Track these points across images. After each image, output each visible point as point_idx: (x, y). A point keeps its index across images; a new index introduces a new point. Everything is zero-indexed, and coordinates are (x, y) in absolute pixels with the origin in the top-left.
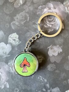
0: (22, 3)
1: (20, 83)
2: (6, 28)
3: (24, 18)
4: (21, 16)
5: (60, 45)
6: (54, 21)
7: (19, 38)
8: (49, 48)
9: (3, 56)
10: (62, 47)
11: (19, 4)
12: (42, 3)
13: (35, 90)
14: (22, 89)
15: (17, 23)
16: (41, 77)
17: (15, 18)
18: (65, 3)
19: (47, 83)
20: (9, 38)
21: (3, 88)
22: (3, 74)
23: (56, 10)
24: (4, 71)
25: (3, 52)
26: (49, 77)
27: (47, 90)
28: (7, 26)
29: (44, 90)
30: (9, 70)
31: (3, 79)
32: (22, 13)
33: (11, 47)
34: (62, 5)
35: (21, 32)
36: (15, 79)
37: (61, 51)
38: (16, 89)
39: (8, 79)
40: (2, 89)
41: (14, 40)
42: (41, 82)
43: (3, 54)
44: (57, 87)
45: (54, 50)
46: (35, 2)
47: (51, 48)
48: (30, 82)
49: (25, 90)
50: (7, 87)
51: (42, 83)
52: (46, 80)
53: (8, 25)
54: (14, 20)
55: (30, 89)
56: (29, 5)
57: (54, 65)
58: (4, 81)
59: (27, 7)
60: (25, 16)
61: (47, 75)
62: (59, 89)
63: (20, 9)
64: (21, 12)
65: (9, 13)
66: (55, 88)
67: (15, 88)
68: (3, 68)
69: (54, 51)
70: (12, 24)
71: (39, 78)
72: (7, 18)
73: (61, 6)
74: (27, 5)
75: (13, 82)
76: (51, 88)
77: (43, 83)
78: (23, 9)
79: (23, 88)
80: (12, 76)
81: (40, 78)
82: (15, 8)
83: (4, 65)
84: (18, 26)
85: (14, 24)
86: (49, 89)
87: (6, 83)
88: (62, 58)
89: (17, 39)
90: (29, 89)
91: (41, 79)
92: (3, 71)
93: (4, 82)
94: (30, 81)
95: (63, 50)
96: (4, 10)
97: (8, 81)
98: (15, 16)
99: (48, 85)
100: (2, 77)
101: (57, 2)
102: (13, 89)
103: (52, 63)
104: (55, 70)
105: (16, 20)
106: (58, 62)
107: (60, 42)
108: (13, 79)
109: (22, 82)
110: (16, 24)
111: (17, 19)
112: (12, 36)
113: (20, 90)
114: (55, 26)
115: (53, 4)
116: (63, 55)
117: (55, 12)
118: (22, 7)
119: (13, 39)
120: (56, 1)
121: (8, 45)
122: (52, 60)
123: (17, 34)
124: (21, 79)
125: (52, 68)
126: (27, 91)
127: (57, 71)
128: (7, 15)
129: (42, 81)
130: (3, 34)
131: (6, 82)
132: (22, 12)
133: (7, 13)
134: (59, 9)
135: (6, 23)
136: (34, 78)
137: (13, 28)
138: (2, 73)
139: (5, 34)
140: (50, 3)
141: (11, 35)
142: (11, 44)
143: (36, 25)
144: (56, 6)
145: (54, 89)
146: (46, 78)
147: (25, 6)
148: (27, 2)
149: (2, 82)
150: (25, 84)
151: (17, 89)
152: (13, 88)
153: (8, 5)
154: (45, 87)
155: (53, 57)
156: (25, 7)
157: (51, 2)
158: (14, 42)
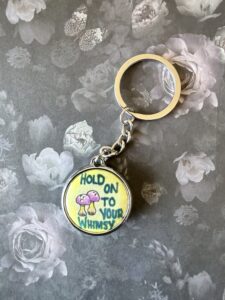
0: (100, 38)
1: (98, 261)
2: (58, 107)
3: (106, 80)
4: (99, 75)
5: (209, 154)
6: (191, 88)
7: (94, 135)
8: (178, 162)
9: (50, 186)
10: (213, 157)
11: (93, 42)
12: (155, 39)
13: (143, 282)
14: (105, 279)
15: (88, 95)
16: (157, 243)
17: (83, 80)
18: (218, 38)
19: (176, 261)
20: (68, 136)
21: (52, 278)
22: (50, 237)
23: (195, 55)
24: (54, 228)
25: (51, 176)
26: (179, 243)
27: (174, 280)
28: (61, 101)
29: (167, 280)
30: (66, 226)
31: (50, 251)
32: (101, 65)
33: (72, 159)
34: (212, 44)
35: (98, 119)
36: (83, 251)
37: (213, 168)
38: (87, 279)
39: (65, 249)
40: (49, 280)
41: (82, 141)
42: (157, 257)
43: (49, 181)
44: (204, 272)
45: (192, 165)
46: (137, 37)
47: (185, 162)
48: (126, 259)
49: (113, 281)
50: (61, 274)
51: (162, 259)
52: (171, 253)
53: (64, 100)
54: (81, 86)
55: (127, 278)
56: (120, 44)
57: (194, 209)
58: (52, 255)
59: (115, 48)
60: (110, 73)
61: (174, 238)
62: (208, 277)
63: (96, 54)
64: (100, 63)
65: (65, 67)
66: (197, 274)
67: (84, 276)
68: (52, 218)
69: (193, 170)
70: (73, 95)
71: (151, 246)
72: (60, 80)
73: (209, 47)
74: (114, 43)
75: (79, 259)
76: (187, 275)
77: (163, 262)
78: (104, 54)
79: (108, 277)
80: (76, 241)
81: (155, 245)
82: (82, 53)
83: (53, 212)
84: (91, 102)
85: (80, 97)
86: (182, 278)
87: (58, 261)
88: (214, 188)
89: (89, 139)
90: (124, 278)
91: (159, 249)
92: (50, 230)
93: (55, 260)
94: (126, 255)
95: (217, 167)
96: (53, 58)
97: (64, 257)
98: (83, 73)
99: (177, 267)
100: (47, 244)
101: (198, 34)
102: (80, 280)
103: (189, 204)
104: (196, 223)
105: (85, 85)
106: (203, 199)
107: (208, 145)
108: (78, 251)
109: (105, 258)
110: (86, 96)
111: (89, 81)
112: (75, 131)
113: (98, 283)
114: (193, 100)
115: (186, 41)
116: (217, 179)
117: (193, 62)
118: (100, 50)
119: (78, 137)
120: (193, 33)
121: (63, 154)
122: (188, 194)
123: (89, 124)
124: (102, 250)
125: (187, 216)
126: (120, 283)
127: (202, 226)
128: (60, 71)
129: (160, 254)
130: (51, 124)
131: (61, 258)
132: (103, 62)
133: (61, 66)
134: (204, 54)
135: (59, 95)
136: (137, 247)
137: (78, 107)
138: (46, 233)
139: (55, 124)
140: (178, 37)
141: (71, 127)
142: (72, 152)
143: (140, 99)
144: (194, 46)
145: (195, 277)
146: (171, 245)
147: (110, 45)
148: (116, 36)
149: (49, 260)
150: (112, 264)
151: (91, 279)
152: (80, 275)
153: (63, 44)
154: (170, 272)
155: (190, 185)
156: (111, 48)
157: (181, 35)
158: (80, 145)
